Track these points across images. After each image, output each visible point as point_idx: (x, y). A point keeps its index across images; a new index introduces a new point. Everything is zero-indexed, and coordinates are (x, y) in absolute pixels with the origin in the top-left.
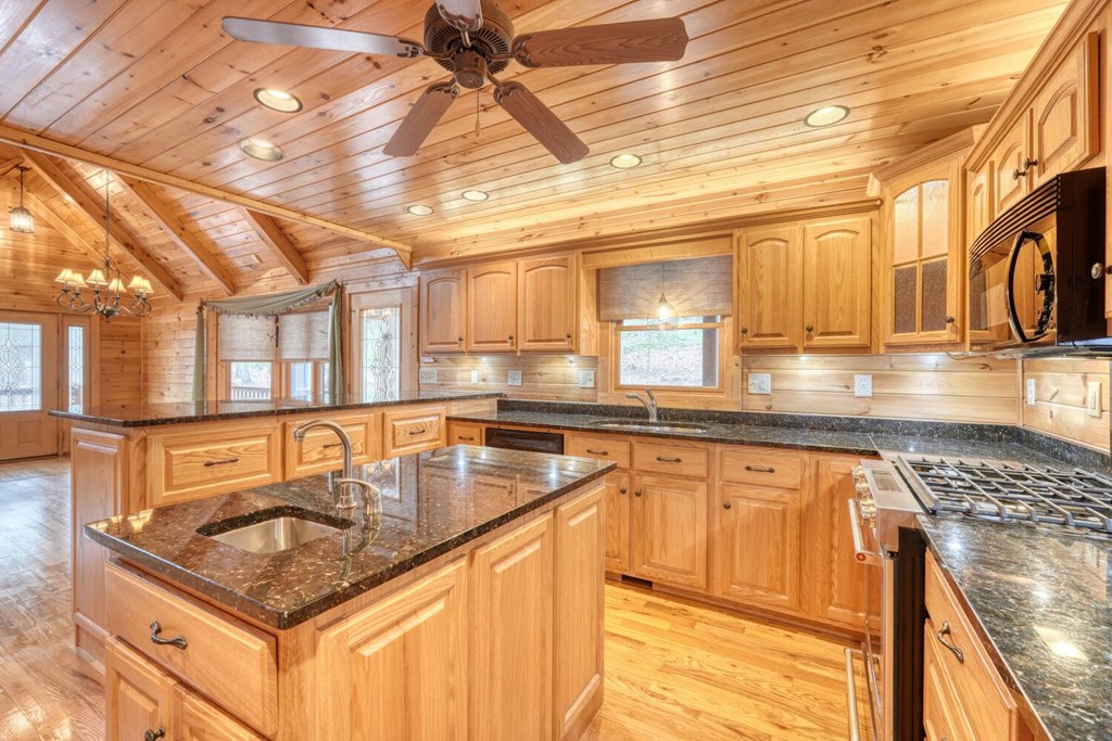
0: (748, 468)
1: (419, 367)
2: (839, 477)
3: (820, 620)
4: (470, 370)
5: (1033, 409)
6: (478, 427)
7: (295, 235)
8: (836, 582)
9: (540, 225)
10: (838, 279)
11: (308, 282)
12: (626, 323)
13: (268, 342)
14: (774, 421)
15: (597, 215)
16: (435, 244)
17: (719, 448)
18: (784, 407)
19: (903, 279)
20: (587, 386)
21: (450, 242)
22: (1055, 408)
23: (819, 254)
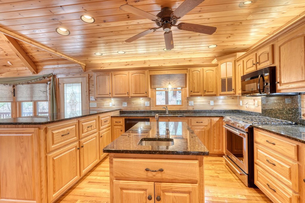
0: (197, 122)
1: (89, 102)
2: (215, 122)
3: (212, 153)
4: (109, 103)
5: (242, 106)
6: (122, 118)
7: (34, 56)
8: (215, 144)
9: (132, 62)
10: (210, 81)
11: (37, 73)
12: (157, 89)
13: (11, 94)
14: (195, 112)
15: (149, 61)
16: (95, 64)
17: (190, 118)
18: (197, 108)
19: (223, 81)
20: (148, 106)
21: (100, 64)
22: (247, 106)
23: (206, 75)
